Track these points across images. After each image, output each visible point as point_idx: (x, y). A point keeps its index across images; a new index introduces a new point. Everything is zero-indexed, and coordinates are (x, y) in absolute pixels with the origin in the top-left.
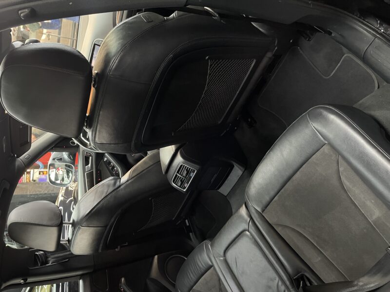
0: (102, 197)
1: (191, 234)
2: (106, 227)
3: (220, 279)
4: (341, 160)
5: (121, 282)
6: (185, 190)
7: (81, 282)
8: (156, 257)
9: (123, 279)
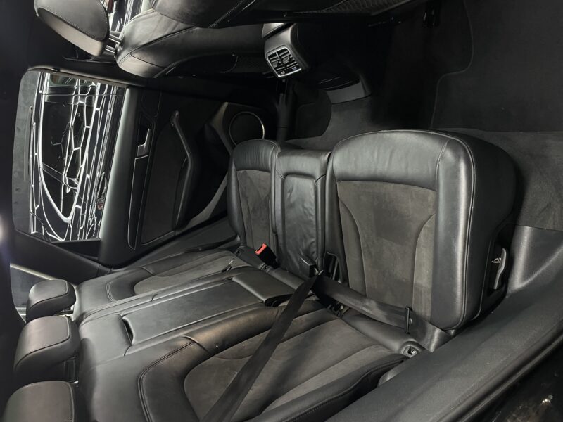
0: (166, 33)
1: (282, 95)
2: (164, 68)
3: (270, 192)
4: (432, 219)
5: (174, 116)
6: (279, 76)
7: (128, 90)
8: (226, 104)
9: (177, 114)
